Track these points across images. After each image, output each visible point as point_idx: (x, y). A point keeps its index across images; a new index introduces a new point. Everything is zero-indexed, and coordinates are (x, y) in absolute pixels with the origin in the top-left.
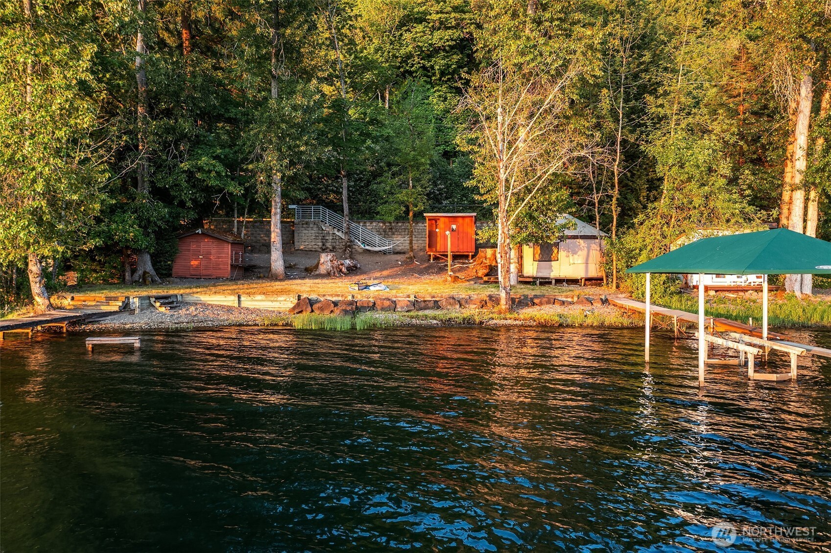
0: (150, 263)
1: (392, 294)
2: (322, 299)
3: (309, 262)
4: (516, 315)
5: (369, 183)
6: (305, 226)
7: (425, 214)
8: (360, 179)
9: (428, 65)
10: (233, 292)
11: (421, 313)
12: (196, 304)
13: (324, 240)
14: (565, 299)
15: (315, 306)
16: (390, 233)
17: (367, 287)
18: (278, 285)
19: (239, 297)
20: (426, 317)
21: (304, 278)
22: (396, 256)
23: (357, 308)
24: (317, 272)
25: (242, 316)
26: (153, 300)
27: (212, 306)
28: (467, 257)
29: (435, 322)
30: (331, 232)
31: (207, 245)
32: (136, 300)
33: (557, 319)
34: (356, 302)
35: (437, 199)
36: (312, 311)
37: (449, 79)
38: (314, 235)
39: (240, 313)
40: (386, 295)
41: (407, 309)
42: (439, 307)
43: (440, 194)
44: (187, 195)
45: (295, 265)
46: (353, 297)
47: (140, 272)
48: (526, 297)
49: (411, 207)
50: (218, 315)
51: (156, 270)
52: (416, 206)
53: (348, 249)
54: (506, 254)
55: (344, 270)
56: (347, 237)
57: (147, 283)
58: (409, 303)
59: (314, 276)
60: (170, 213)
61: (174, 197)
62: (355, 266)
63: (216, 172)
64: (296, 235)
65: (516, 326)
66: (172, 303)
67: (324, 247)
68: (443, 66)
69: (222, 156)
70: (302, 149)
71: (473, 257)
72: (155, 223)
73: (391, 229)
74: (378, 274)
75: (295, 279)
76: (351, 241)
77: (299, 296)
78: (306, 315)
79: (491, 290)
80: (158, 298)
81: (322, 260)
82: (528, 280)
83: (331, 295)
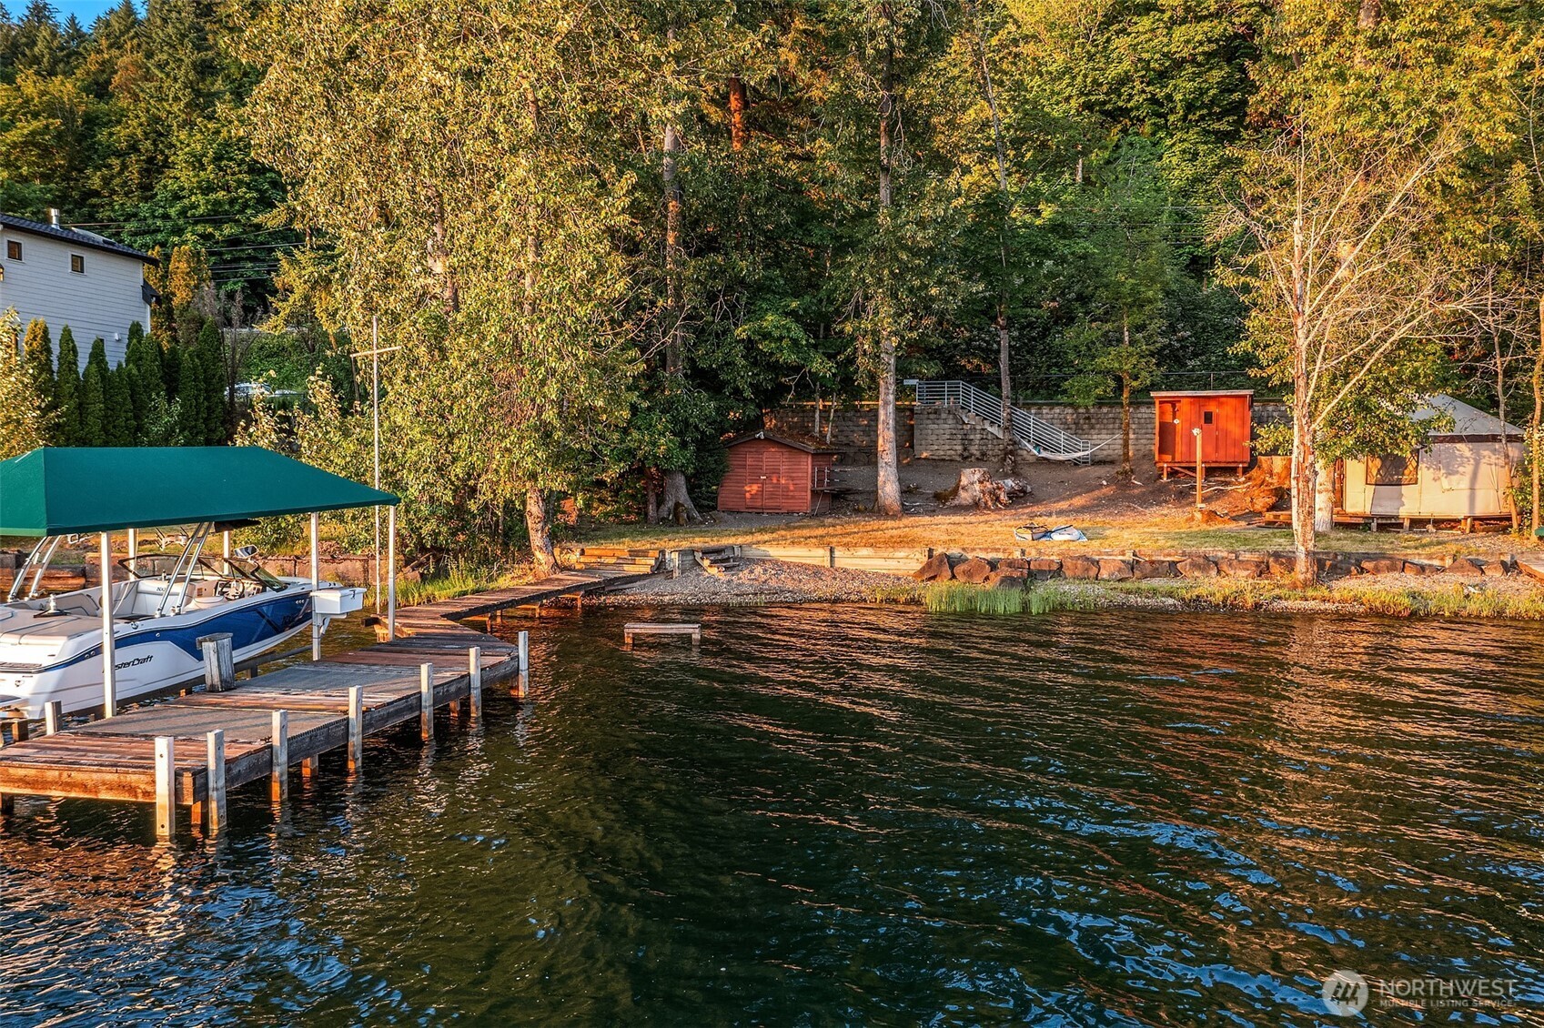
0: (684, 490)
1: (1092, 548)
2: (970, 556)
3: (943, 484)
4: (1326, 593)
5: (1046, 331)
6: (932, 416)
7: (1152, 394)
8: (1030, 325)
9: (1160, 95)
10: (821, 541)
11: (1145, 584)
12: (764, 561)
13: (966, 442)
14: (1426, 562)
15: (959, 569)
16: (1086, 427)
17: (1047, 533)
18: (891, 527)
19: (832, 551)
20: (1155, 592)
21: (932, 513)
22: (1097, 468)
23: (1031, 574)
24: (956, 502)
25: (838, 583)
26: (698, 555)
27: (789, 565)
28: (1233, 471)
29: (1171, 601)
30: (978, 427)
31: (772, 458)
32: (675, 556)
33: (1407, 601)
34: (1029, 563)
35: (1176, 356)
36: (954, 577)
37: (1202, 118)
38: (948, 432)
39: (835, 578)
40: (1082, 551)
41: (1119, 577)
42: (1177, 574)
43: (1182, 347)
44: (744, 377)
45: (917, 488)
46: (1023, 552)
47: (670, 504)
48: (1347, 556)
49: (1127, 380)
50: (800, 581)
51: (693, 500)
52: (1136, 378)
53: (1008, 459)
54: (1308, 482)
55: (1003, 497)
56: (1007, 437)
57: (681, 522)
58: (1123, 566)
59: (950, 508)
60: (717, 409)
61: (724, 384)
62: (1023, 491)
63: (791, 339)
64: (917, 433)
65: (1324, 612)
66: (727, 560)
67: (966, 454)
68: (1191, 93)
69: (801, 312)
70: (934, 291)
71: (1245, 471)
72: (696, 427)
73: (1088, 418)
74: (1064, 505)
75: (917, 514)
76: (1015, 443)
77: (931, 551)
78: (943, 585)
79: (1278, 543)
80: (706, 552)
81: (964, 481)
82: (1354, 521)
83: (985, 550)
